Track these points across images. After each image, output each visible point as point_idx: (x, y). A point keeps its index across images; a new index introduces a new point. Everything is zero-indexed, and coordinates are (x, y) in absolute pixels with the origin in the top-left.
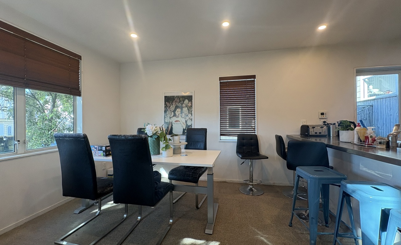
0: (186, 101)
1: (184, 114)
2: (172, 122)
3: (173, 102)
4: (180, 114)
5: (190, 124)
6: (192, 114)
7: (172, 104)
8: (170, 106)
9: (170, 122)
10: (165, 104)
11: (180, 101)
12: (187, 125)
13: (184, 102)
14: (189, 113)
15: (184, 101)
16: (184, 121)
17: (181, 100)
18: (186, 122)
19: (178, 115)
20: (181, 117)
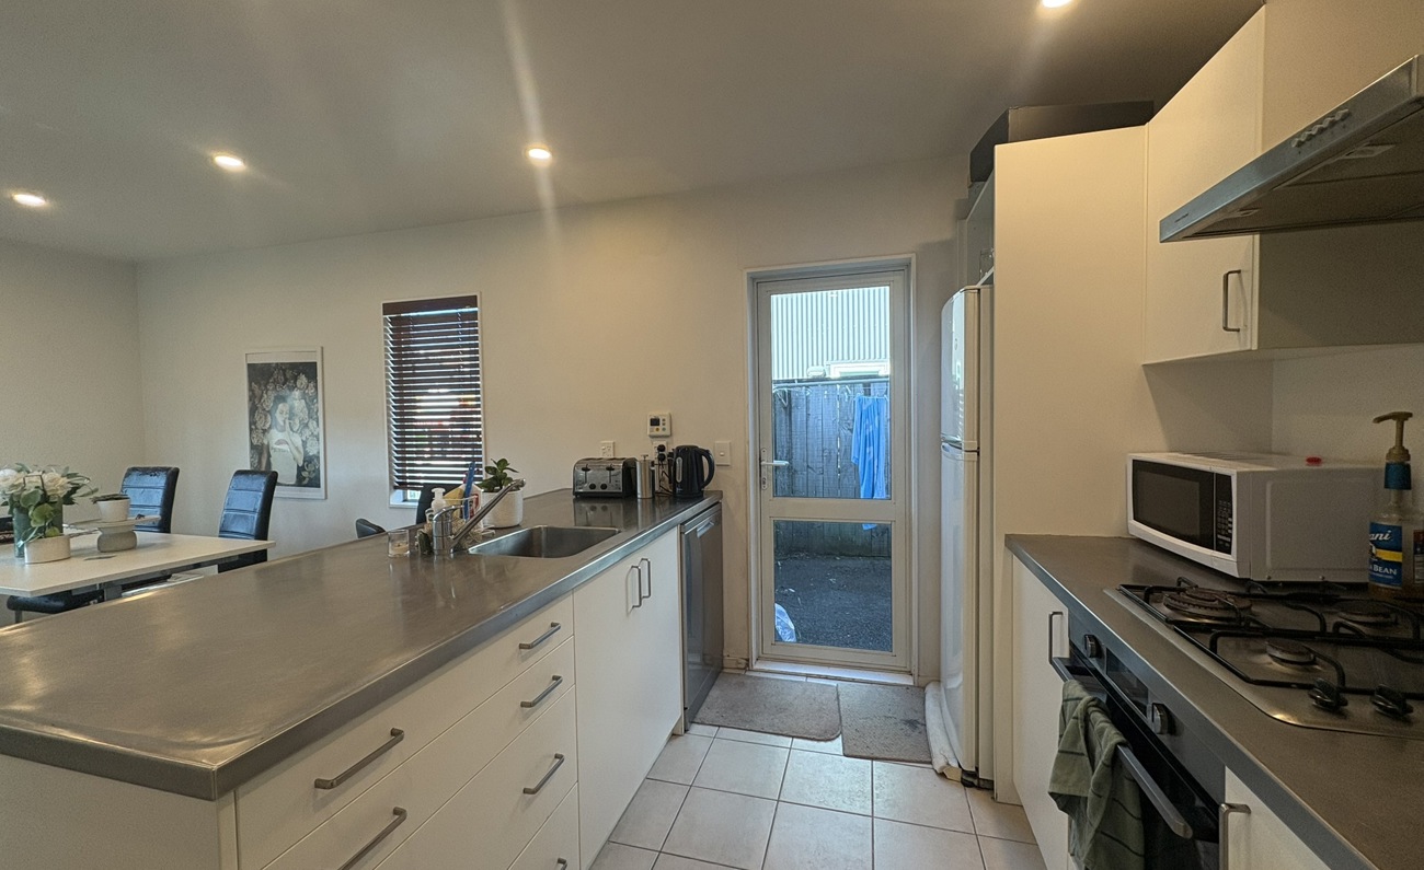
0: (303, 379)
1: (297, 421)
2: (268, 446)
3: (268, 383)
4: (287, 421)
5: (315, 452)
6: (317, 422)
7: (268, 390)
8: (262, 396)
9: (263, 444)
10: (251, 390)
11: (286, 380)
12: (306, 453)
13: (295, 383)
14: (310, 417)
15: (295, 378)
16: (298, 440)
17: (288, 376)
18: (304, 443)
19: (282, 423)
20: (292, 430)
